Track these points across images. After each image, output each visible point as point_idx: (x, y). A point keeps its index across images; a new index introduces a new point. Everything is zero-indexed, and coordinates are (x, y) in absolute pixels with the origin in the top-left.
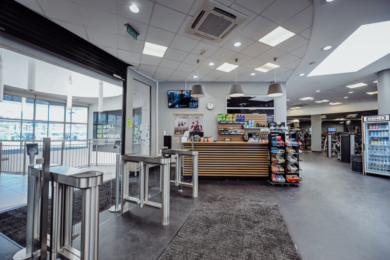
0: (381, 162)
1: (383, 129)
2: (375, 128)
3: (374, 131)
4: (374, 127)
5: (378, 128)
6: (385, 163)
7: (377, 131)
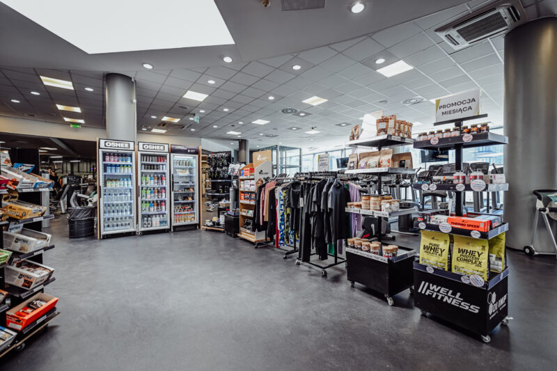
0: (120, 213)
1: (124, 163)
2: (114, 161)
3: (111, 165)
4: (112, 158)
5: (118, 161)
6: (125, 213)
7: (116, 166)
